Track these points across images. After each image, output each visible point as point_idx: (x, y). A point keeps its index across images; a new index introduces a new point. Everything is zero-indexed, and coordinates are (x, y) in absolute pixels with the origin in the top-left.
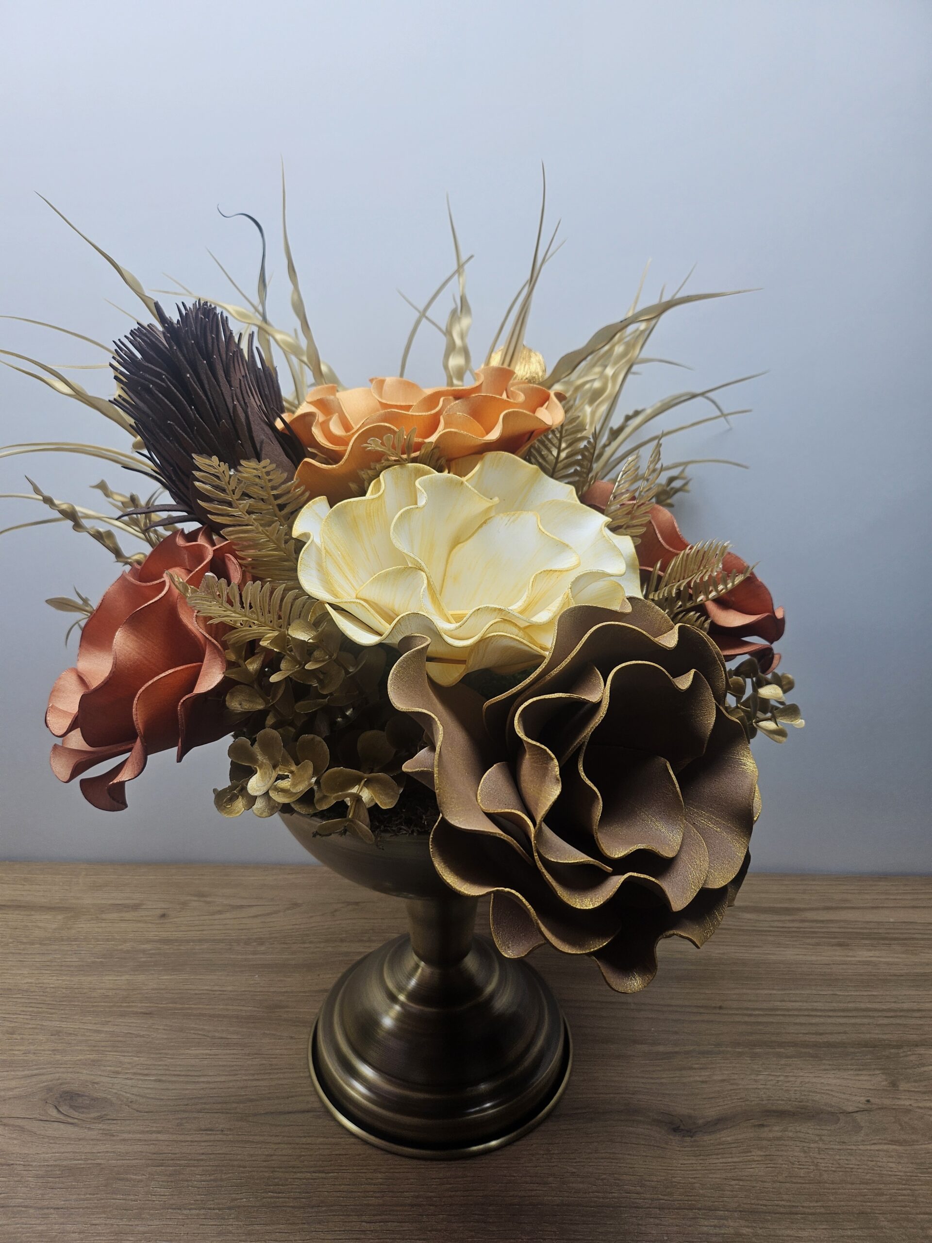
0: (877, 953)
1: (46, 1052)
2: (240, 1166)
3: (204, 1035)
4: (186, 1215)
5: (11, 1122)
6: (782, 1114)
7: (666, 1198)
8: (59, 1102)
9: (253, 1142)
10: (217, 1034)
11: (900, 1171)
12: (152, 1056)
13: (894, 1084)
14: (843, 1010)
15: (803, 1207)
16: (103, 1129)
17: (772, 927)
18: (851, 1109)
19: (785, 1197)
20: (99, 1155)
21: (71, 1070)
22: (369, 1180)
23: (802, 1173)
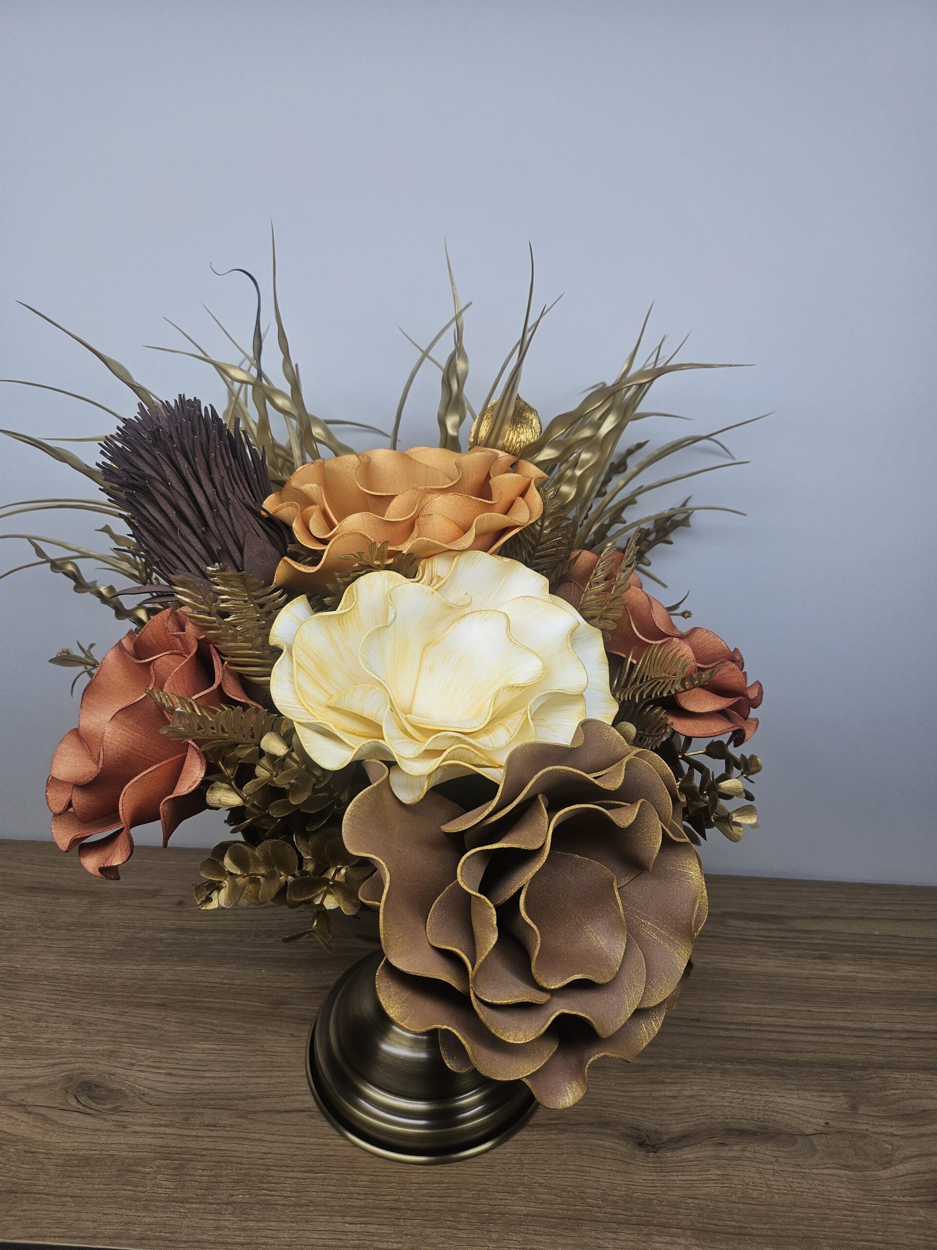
0: (857, 968)
1: (68, 1041)
2: (237, 1163)
3: (212, 1030)
4: (188, 1209)
5: (35, 1110)
6: (743, 1133)
7: (624, 1213)
8: (78, 1092)
9: (250, 1139)
10: (224, 1029)
11: (848, 1197)
12: (165, 1049)
13: (854, 1108)
14: (814, 1028)
15: (752, 1228)
16: (117, 1121)
17: (758, 936)
18: (809, 1131)
19: (735, 1217)
20: (113, 1146)
21: (90, 1060)
22: (354, 1182)
23: (755, 1194)
